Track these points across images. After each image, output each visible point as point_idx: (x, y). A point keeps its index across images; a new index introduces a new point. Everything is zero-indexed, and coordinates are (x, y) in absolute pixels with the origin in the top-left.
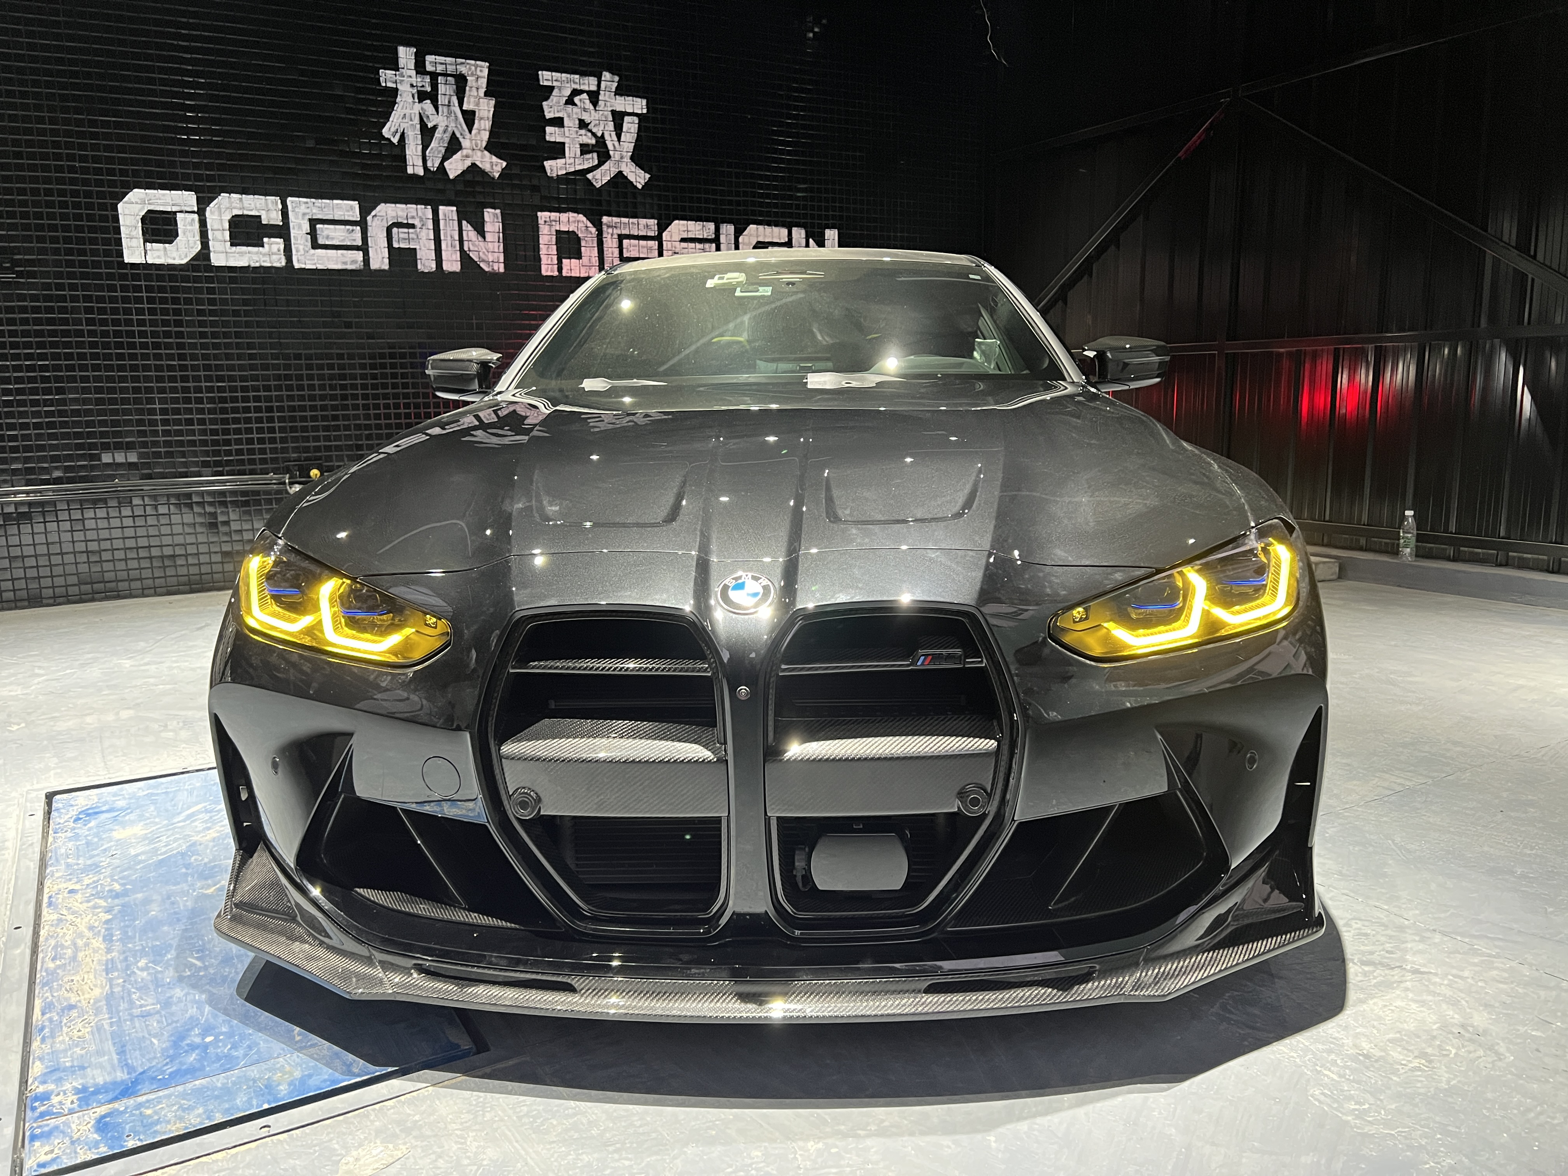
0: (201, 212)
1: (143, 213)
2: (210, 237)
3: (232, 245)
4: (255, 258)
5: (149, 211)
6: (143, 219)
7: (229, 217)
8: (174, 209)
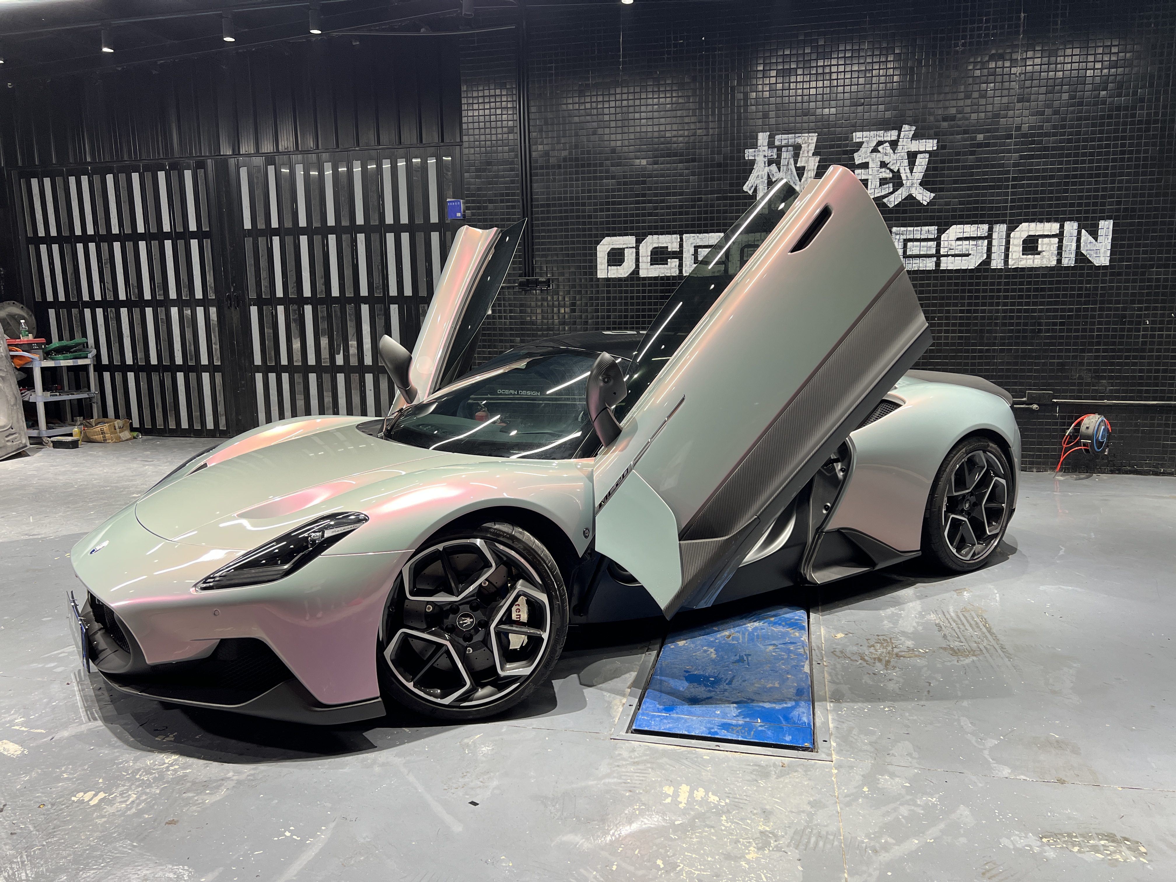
0: (637, 248)
1: (609, 250)
2: (640, 261)
3: (651, 264)
4: (663, 271)
5: (612, 249)
6: (609, 254)
7: (651, 248)
8: (624, 246)
